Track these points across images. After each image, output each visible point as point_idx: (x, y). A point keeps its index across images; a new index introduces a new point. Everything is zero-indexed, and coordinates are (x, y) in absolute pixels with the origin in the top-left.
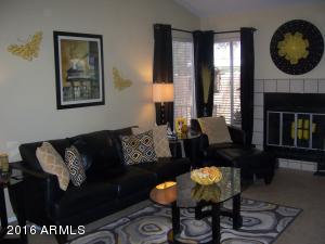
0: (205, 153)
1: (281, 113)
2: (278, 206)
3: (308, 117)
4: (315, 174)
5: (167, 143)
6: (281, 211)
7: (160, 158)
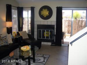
0: (22, 41)
1: (42, 30)
2: (44, 55)
3: (48, 31)
4: (51, 45)
5: (11, 39)
6: (45, 56)
7: (9, 44)
